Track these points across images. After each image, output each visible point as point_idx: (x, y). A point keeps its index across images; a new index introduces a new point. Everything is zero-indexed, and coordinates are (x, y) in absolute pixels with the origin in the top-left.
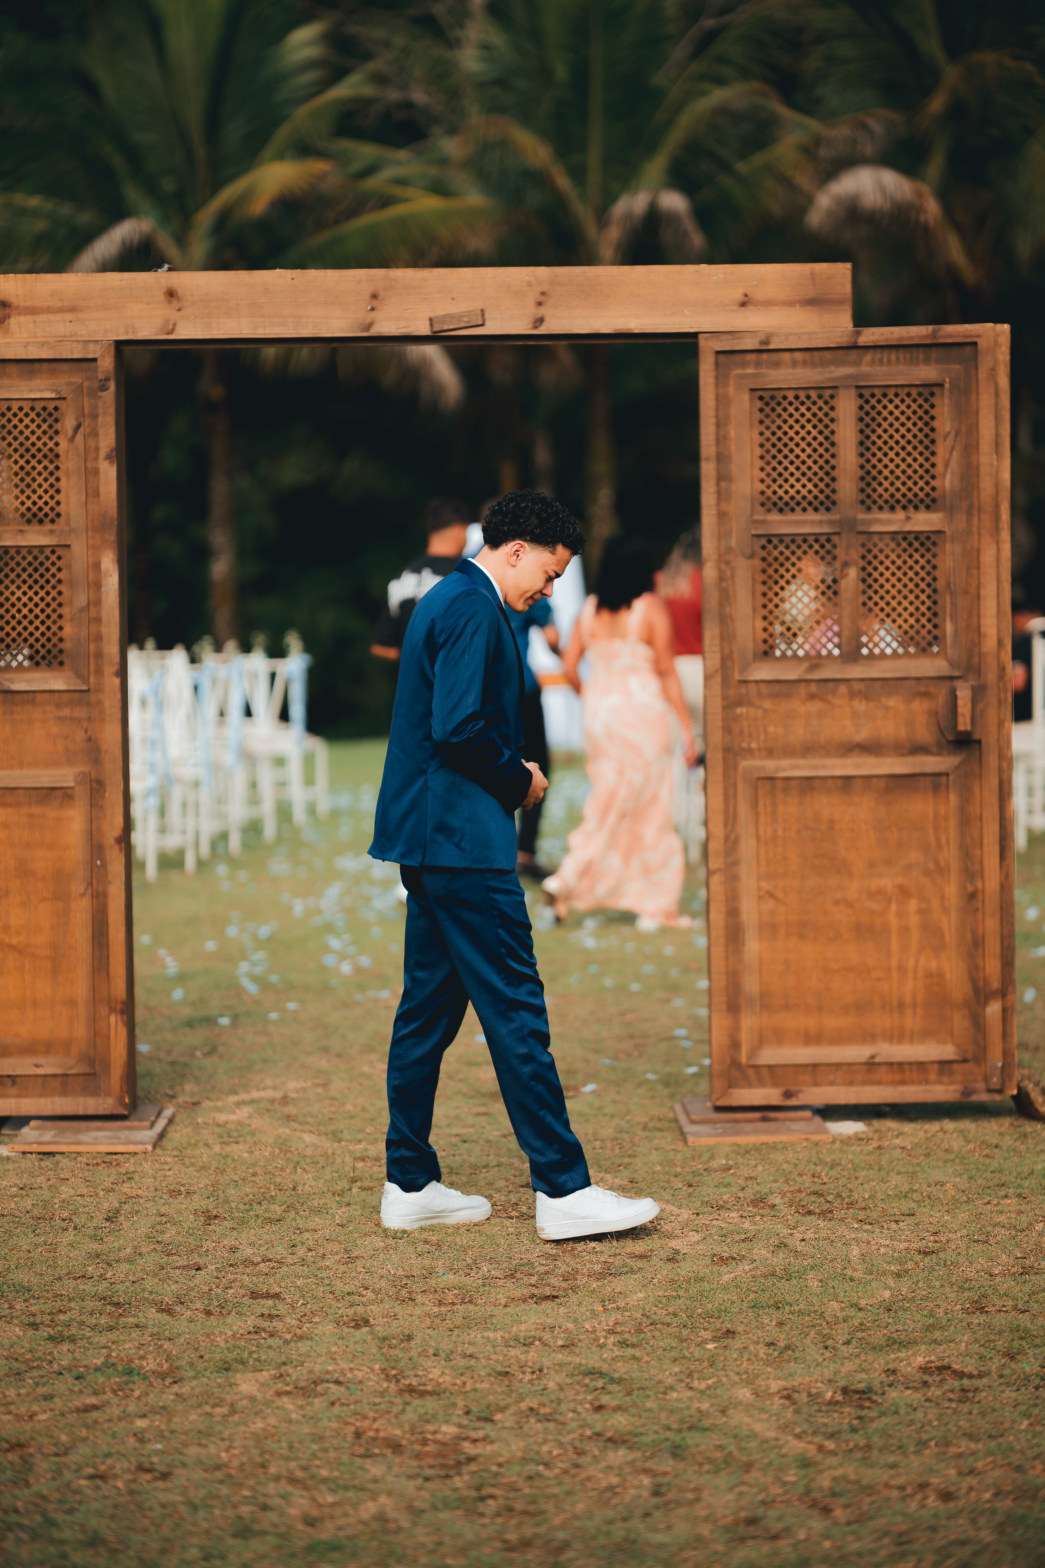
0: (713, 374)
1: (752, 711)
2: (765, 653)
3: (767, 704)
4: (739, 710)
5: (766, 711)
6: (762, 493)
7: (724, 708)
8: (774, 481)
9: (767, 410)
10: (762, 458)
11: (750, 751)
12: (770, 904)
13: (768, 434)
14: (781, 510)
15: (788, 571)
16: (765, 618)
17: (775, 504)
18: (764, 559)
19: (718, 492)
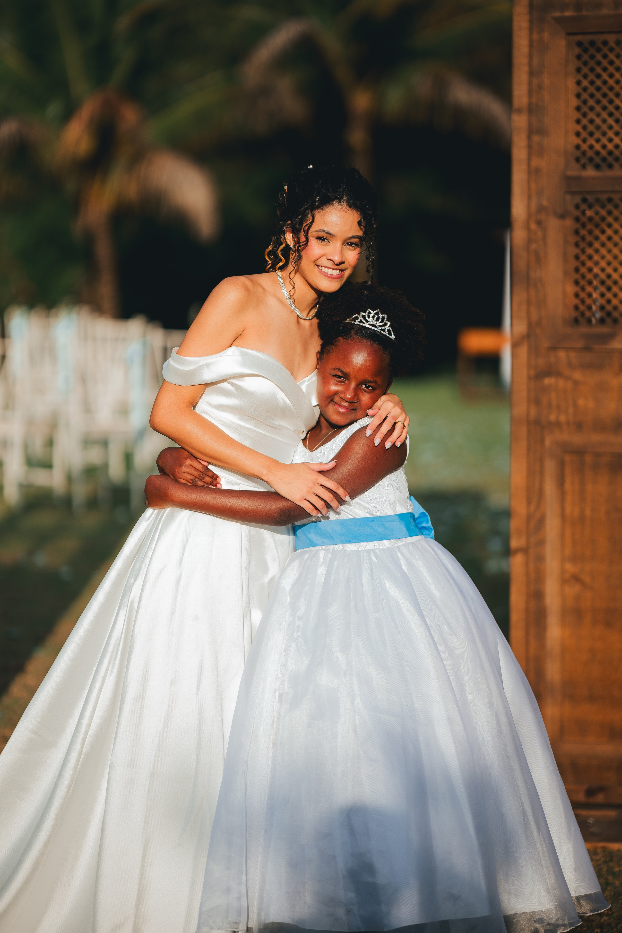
0: (527, 18)
1: (561, 383)
2: (576, 321)
3: (577, 375)
4: (547, 381)
5: (576, 383)
6: (578, 147)
7: (529, 378)
8: (591, 134)
9: (585, 57)
10: (578, 109)
11: (558, 424)
12: (577, 588)
13: (585, 83)
14: (597, 167)
15: (603, 232)
16: (577, 283)
17: (591, 160)
18: (577, 219)
19: (530, 147)
